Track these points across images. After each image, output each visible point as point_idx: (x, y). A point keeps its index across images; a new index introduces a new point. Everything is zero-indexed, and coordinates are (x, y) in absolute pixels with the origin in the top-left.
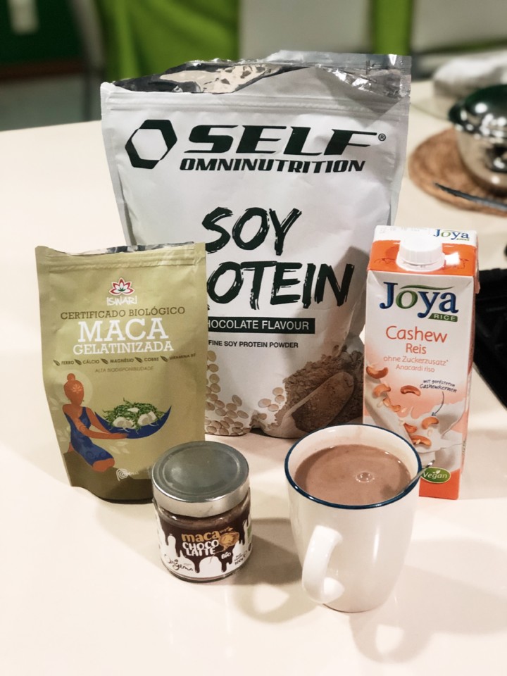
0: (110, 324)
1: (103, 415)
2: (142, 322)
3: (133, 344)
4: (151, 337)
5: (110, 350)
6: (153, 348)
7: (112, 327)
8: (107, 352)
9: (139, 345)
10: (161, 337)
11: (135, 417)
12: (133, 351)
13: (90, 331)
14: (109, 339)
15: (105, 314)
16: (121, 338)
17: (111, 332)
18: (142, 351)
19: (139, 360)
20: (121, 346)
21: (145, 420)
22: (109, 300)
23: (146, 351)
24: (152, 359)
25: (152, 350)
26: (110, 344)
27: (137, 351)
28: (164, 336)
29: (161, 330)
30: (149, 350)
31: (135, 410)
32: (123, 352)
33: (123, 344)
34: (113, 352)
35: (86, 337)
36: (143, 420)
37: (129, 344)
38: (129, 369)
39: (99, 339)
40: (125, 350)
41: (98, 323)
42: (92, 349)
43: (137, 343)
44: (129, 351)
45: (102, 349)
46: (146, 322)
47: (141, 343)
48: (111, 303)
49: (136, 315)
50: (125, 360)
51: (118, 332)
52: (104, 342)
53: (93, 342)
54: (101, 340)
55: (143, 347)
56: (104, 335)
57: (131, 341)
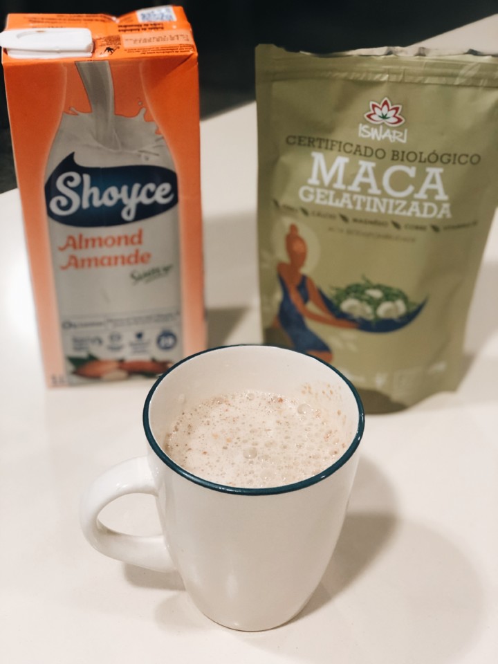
0: (359, 167)
1: (330, 293)
2: (411, 171)
3: (392, 201)
4: (422, 195)
5: (354, 203)
6: (422, 212)
7: (362, 171)
8: (350, 206)
9: (400, 204)
10: (437, 198)
11: (375, 303)
12: (390, 212)
13: (328, 169)
14: (355, 187)
15: (354, 149)
16: (374, 190)
17: (359, 178)
18: (404, 213)
19: (396, 225)
20: (372, 202)
21: (388, 311)
22: (362, 128)
23: (409, 214)
24: (418, 228)
25: (418, 215)
26: (355, 197)
27: (397, 212)
28: (442, 196)
29: (439, 186)
30: (414, 213)
31: (377, 294)
32: (375, 210)
33: (376, 200)
34: (359, 208)
35: (320, 177)
36: (385, 310)
37: (385, 200)
38: (379, 236)
39: (339, 185)
40: (378, 208)
41: (341, 161)
42: (327, 197)
43: (398, 202)
44: (383, 210)
45: (343, 201)
46: (418, 172)
47: (404, 203)
48: (365, 134)
49: (402, 160)
50: (375, 223)
51: (371, 180)
52: (346, 191)
53: (330, 187)
54: (342, 187)
55: (407, 208)
56: (348, 180)
57: (389, 197)
